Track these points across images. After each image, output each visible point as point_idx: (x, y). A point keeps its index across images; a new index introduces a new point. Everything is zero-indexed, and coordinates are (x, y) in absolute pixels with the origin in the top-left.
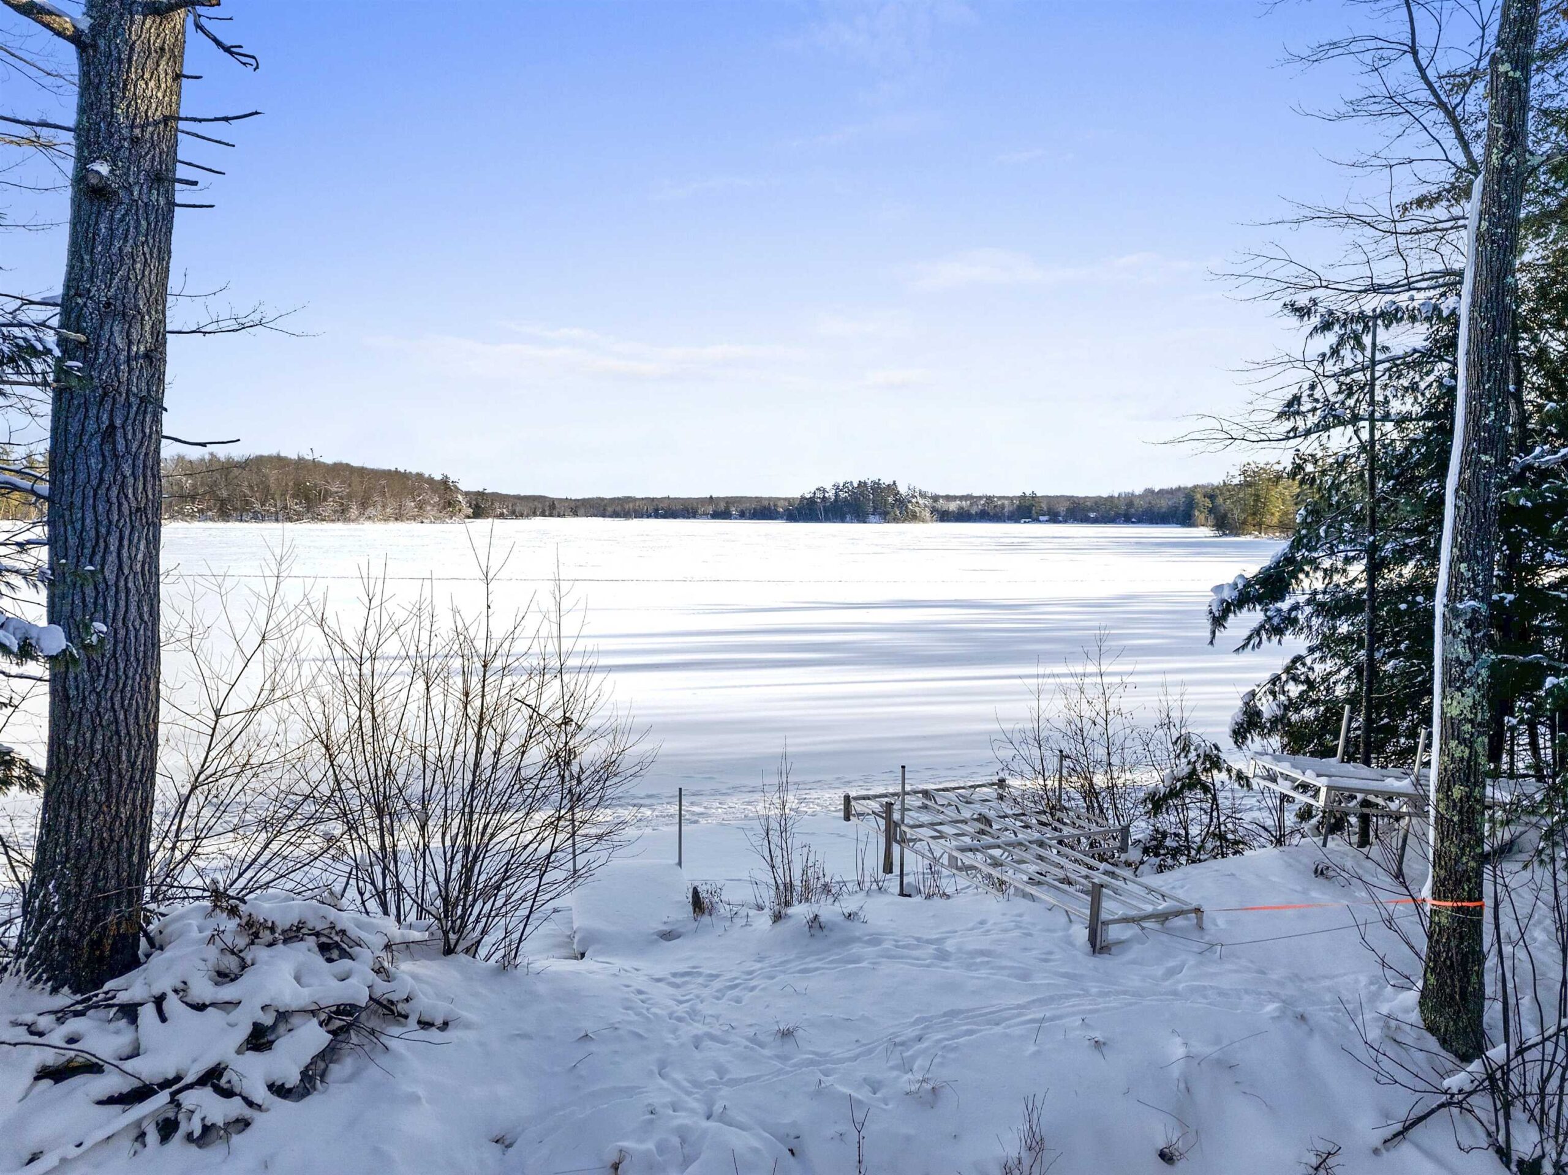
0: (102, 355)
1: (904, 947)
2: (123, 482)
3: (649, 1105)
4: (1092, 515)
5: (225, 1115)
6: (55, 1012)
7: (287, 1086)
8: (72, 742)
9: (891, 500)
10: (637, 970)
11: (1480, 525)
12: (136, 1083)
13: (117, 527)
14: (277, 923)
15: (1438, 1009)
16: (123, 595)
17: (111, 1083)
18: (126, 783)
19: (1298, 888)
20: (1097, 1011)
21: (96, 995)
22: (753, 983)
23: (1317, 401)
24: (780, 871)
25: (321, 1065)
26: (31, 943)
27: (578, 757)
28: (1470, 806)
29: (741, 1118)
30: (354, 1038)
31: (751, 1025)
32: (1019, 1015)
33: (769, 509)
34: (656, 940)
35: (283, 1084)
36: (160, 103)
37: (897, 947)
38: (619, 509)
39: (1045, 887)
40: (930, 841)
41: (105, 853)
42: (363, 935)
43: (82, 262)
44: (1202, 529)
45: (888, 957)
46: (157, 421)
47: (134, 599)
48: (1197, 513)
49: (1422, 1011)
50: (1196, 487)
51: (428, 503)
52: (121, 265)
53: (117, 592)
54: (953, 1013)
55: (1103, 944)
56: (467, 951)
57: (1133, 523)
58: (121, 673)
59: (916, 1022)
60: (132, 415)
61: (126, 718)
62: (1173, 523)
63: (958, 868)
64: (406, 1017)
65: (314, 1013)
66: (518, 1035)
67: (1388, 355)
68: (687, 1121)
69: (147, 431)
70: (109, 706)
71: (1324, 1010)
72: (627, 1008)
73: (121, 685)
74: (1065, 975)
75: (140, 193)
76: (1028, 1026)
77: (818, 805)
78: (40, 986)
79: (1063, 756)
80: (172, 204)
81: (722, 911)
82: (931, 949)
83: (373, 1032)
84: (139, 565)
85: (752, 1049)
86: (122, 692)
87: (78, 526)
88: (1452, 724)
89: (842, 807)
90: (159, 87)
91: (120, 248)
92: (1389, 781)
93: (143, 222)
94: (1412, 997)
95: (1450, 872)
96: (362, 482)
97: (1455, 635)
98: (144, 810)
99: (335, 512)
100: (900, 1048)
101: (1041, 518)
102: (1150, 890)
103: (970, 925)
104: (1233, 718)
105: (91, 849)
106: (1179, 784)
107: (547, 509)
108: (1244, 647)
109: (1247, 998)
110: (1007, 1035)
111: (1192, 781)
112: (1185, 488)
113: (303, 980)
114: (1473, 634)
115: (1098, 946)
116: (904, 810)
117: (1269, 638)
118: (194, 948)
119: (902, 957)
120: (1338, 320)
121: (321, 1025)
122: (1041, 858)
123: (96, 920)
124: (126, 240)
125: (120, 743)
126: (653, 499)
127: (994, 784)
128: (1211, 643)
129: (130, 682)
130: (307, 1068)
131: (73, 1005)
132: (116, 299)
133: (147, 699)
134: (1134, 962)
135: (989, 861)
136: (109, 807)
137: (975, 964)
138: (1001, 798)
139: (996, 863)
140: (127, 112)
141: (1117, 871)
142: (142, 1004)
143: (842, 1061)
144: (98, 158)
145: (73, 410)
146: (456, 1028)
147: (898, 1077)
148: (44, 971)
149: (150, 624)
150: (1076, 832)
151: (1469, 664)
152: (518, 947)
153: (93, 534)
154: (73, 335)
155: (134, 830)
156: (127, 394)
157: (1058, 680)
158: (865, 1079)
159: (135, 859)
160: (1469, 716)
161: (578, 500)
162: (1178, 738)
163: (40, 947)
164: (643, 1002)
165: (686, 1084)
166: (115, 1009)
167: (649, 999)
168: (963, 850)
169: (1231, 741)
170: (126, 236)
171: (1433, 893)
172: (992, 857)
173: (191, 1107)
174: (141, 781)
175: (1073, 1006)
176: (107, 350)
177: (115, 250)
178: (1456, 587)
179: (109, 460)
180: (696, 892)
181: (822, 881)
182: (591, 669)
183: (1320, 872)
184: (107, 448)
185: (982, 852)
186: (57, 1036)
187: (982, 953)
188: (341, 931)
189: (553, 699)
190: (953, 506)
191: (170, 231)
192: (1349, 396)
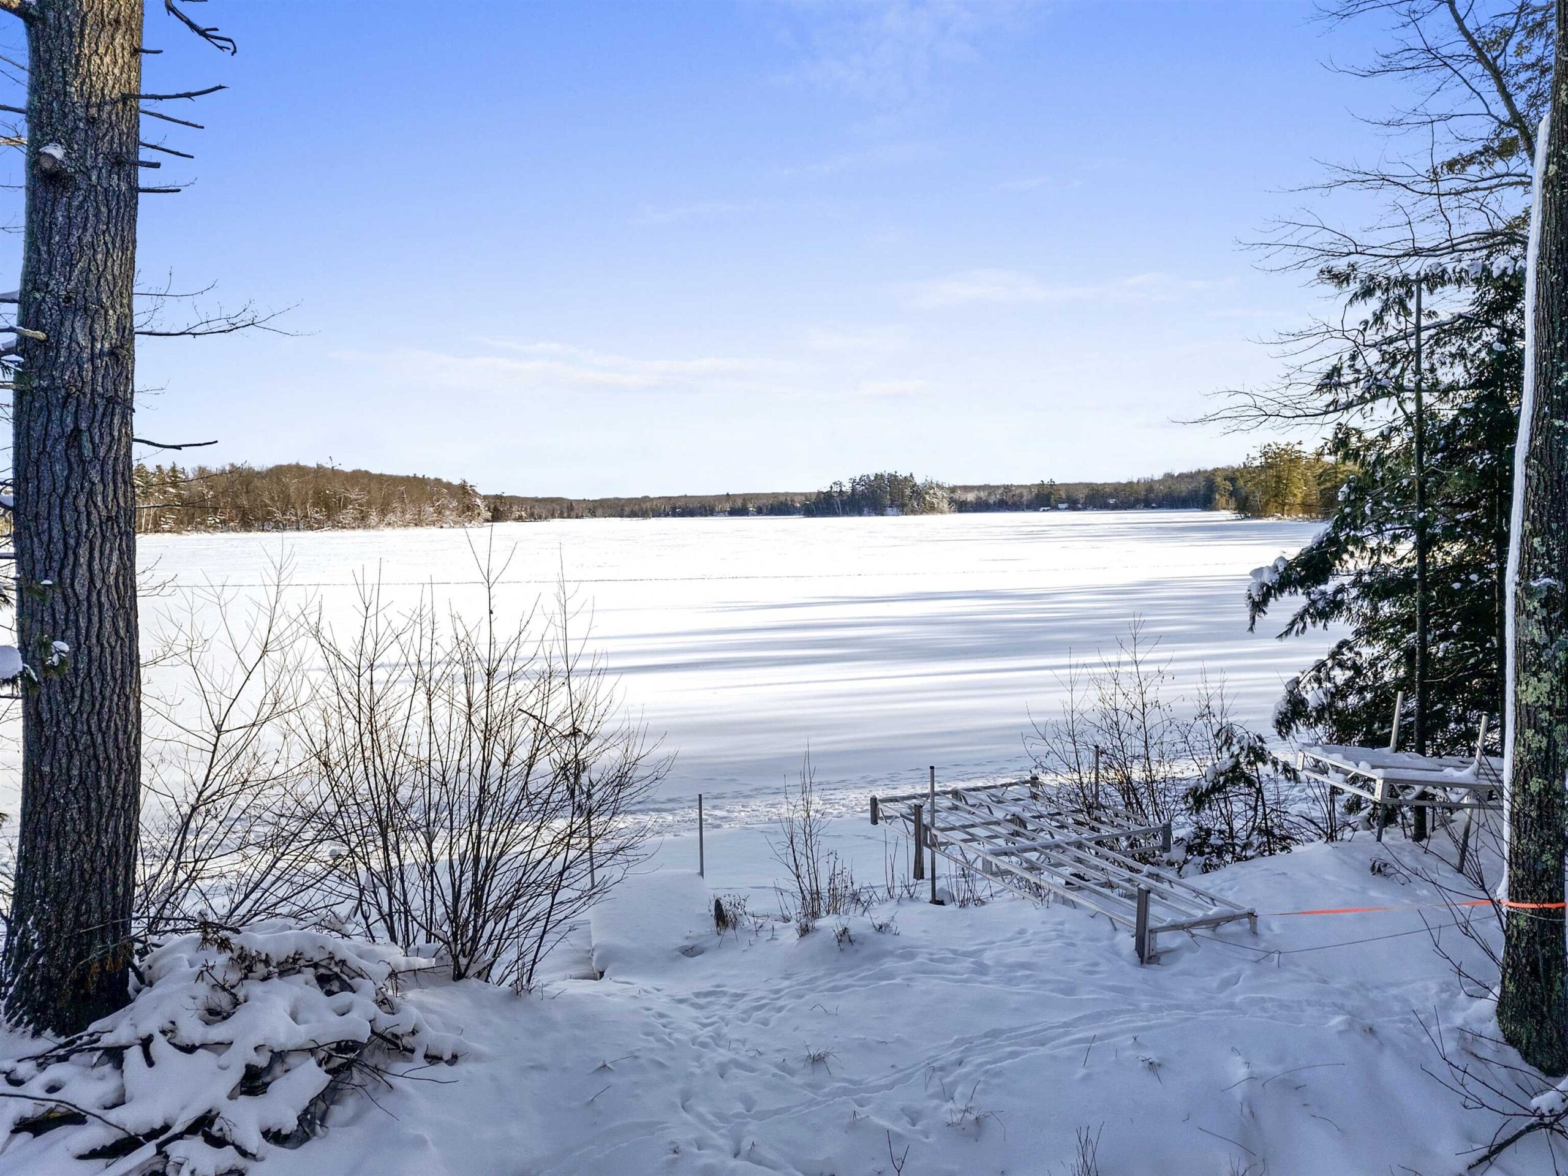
0: (63, 352)
1: (939, 960)
2: (91, 489)
3: (672, 1143)
4: (1112, 501)
5: (217, 1167)
6: (36, 1058)
7: (283, 1132)
8: (47, 769)
9: (908, 492)
10: (658, 990)
11: (1554, 496)
12: (121, 1135)
13: (86, 537)
14: (271, 955)
15: (1519, 1017)
16: (96, 611)
17: (93, 1135)
18: (107, 810)
19: (1356, 887)
20: (1150, 1028)
21: (80, 1038)
22: (780, 1003)
23: (1358, 371)
24: (806, 881)
25: (322, 1106)
26: (10, 984)
27: (588, 770)
28: (1549, 800)
29: (770, 1155)
30: (357, 1077)
31: (779, 1051)
32: (1066, 1034)
33: (786, 505)
34: (678, 957)
35: (279, 1130)
36: (117, 80)
37: (932, 960)
38: (636, 508)
39: (1086, 892)
40: (962, 844)
41: (87, 885)
42: (364, 964)
43: (39, 254)
44: (1224, 512)
45: (924, 972)
46: (126, 422)
47: (108, 615)
48: (1217, 497)
49: (1500, 1021)
50: (1216, 470)
51: (447, 508)
52: (81, 256)
53: (89, 607)
54: (995, 1034)
55: (1152, 953)
56: (479, 974)
57: (1153, 508)
58: (97, 693)
59: (954, 1045)
60: (98, 417)
61: (104, 741)
62: (1194, 507)
63: (992, 874)
64: (412, 1051)
65: (312, 1051)
66: (532, 1067)
67: (1435, 320)
68: (712, 1161)
69: (116, 434)
70: (85, 728)
71: (1395, 1022)
72: (647, 1034)
73: (97, 706)
74: (1112, 989)
75: (99, 178)
76: (1075, 1046)
77: (843, 806)
78: (20, 1029)
79: (1099, 752)
80: (135, 190)
81: (746, 923)
82: (968, 963)
83: (376, 1069)
84: (112, 578)
85: (782, 1078)
86: (99, 713)
87: (45, 538)
88: (1528, 712)
89: (869, 807)
90: (115, 63)
91: (79, 237)
92: (1448, 771)
93: (104, 209)
94: (1488, 1005)
95: (1530, 870)
96: (381, 489)
97: (1530, 615)
98: (127, 839)
99: (355, 519)
100: (939, 1073)
101: (1060, 506)
102: (1198, 893)
103: (1009, 935)
104: (1276, 707)
105: (71, 882)
106: (1222, 779)
107: (565, 510)
108: (1287, 633)
109: (1310, 1011)
110: (1054, 1058)
111: (1235, 775)
112: (1206, 472)
113: (300, 1017)
114: (1549, 614)
115: (1146, 955)
116: (933, 811)
117: (1314, 623)
118: (184, 984)
119: (937, 972)
120: (1379, 286)
121: (320, 1065)
122: (1079, 860)
123: (79, 956)
124: (85, 229)
125: (99, 768)
126: (670, 498)
127: (1027, 782)
128: (1251, 629)
129: (107, 703)
130: (306, 1111)
131: (55, 1049)
132: (77, 293)
133: (127, 720)
134: (1184, 973)
135: (1025, 865)
136: (89, 836)
137: (1016, 977)
138: (1034, 797)
139: (1032, 868)
140: (82, 90)
141: (1162, 873)
142: (127, 1047)
143: (878, 1089)
144: (51, 141)
145: (34, 412)
146: (465, 1061)
147: (936, 1108)
148: (24, 1013)
149: (127, 641)
150: (1116, 831)
151: (1545, 646)
152: (532, 969)
153: (60, 546)
154: (30, 332)
155: (117, 862)
156: (92, 394)
157: (1090, 670)
158: (902, 1110)
159: (120, 890)
160: (1547, 703)
161: (595, 501)
162: (1220, 730)
163: (20, 988)
164: (664, 1026)
165: (710, 1117)
166: (99, 1053)
167: (670, 1023)
168: (997, 854)
169: (1275, 731)
170: (86, 225)
171: (1509, 894)
172: (1028, 861)
173: (179, 1160)
174: (123, 807)
175: (1123, 1023)
176: (69, 347)
177: (73, 240)
178: (1529, 564)
179: (75, 466)
180: (718, 905)
181: (850, 891)
182: (601, 672)
183: (1378, 869)
184: (73, 452)
185: (1017, 856)
186: (36, 1087)
187: (1024, 966)
188: (341, 961)
189: (561, 708)
190: (971, 497)
191: (133, 219)
192: (1393, 365)
